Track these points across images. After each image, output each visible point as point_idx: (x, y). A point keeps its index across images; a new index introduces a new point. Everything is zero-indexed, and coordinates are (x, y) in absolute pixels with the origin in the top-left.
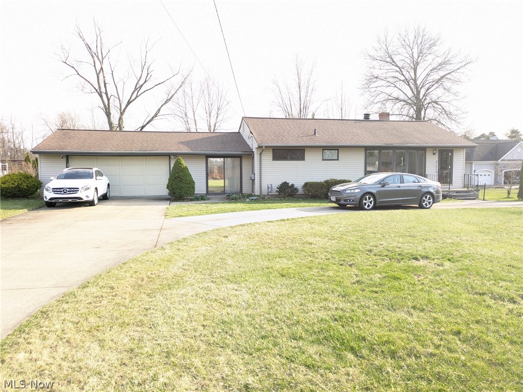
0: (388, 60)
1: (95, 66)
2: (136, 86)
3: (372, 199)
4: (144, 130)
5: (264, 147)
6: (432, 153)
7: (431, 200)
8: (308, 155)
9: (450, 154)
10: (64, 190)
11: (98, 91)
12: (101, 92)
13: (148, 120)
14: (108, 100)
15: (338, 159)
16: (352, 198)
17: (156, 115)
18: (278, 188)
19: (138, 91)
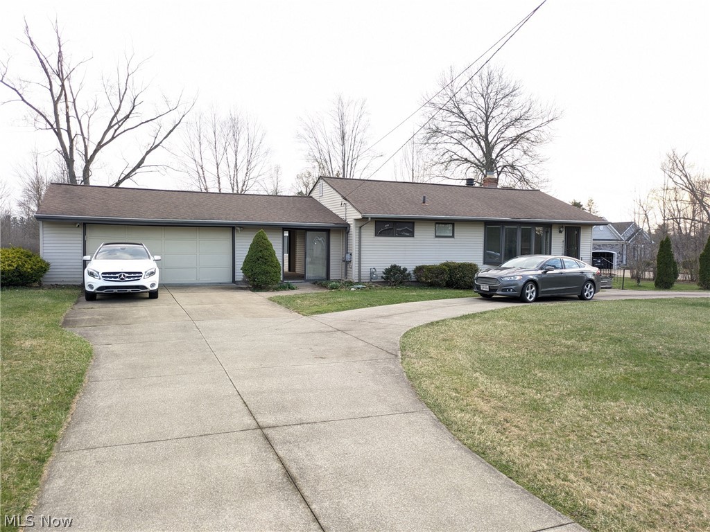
0: (455, 110)
1: (51, 90)
2: (111, 122)
3: (534, 289)
4: (121, 186)
5: (370, 219)
6: (558, 231)
7: (592, 290)
8: (418, 230)
9: (576, 232)
10: (120, 276)
11: (55, 126)
12: (59, 128)
13: (126, 172)
14: (71, 141)
15: (453, 236)
16: (513, 287)
17: (138, 166)
18: (384, 274)
19: (116, 131)
